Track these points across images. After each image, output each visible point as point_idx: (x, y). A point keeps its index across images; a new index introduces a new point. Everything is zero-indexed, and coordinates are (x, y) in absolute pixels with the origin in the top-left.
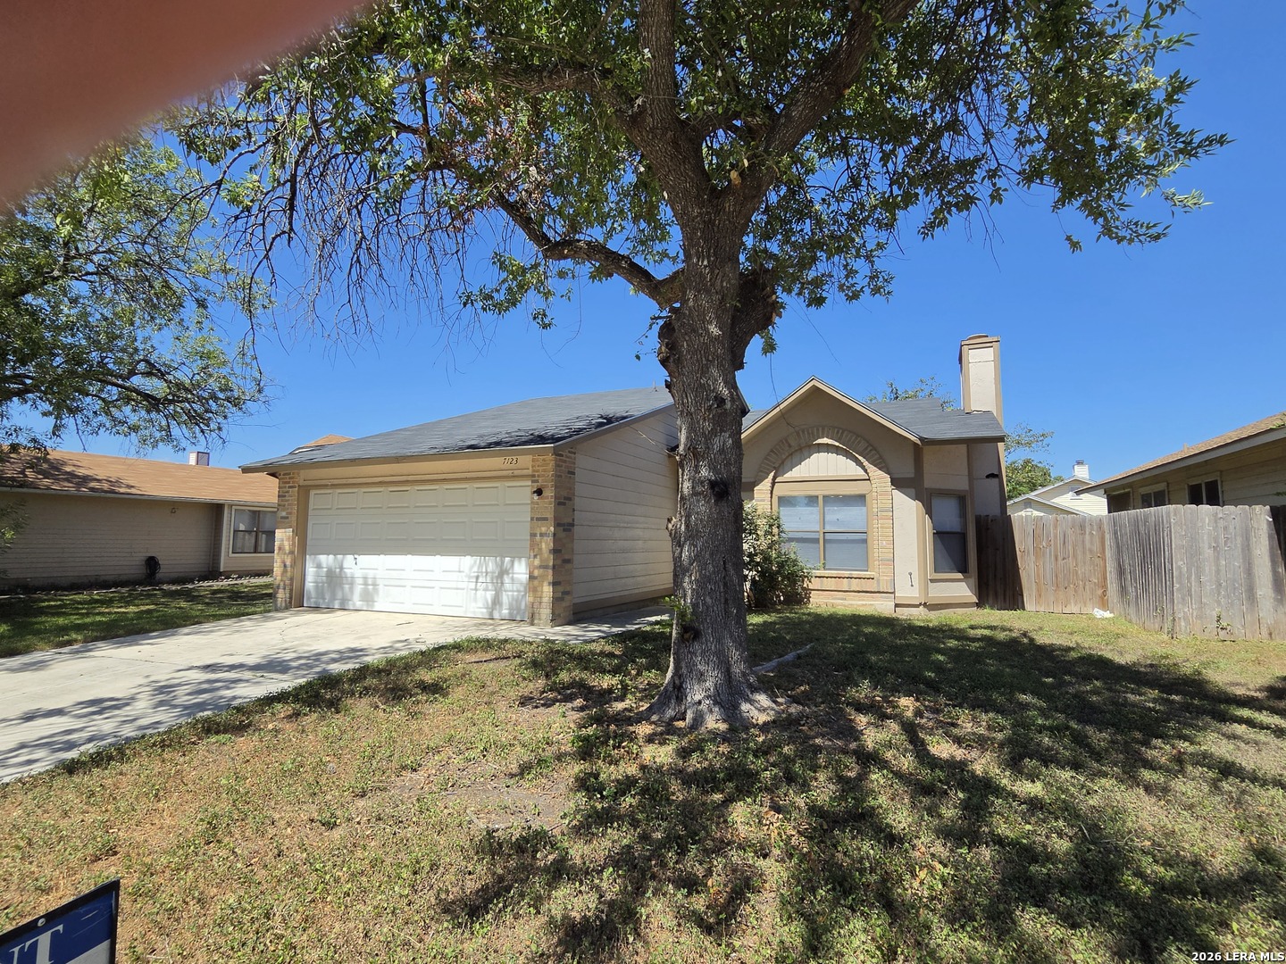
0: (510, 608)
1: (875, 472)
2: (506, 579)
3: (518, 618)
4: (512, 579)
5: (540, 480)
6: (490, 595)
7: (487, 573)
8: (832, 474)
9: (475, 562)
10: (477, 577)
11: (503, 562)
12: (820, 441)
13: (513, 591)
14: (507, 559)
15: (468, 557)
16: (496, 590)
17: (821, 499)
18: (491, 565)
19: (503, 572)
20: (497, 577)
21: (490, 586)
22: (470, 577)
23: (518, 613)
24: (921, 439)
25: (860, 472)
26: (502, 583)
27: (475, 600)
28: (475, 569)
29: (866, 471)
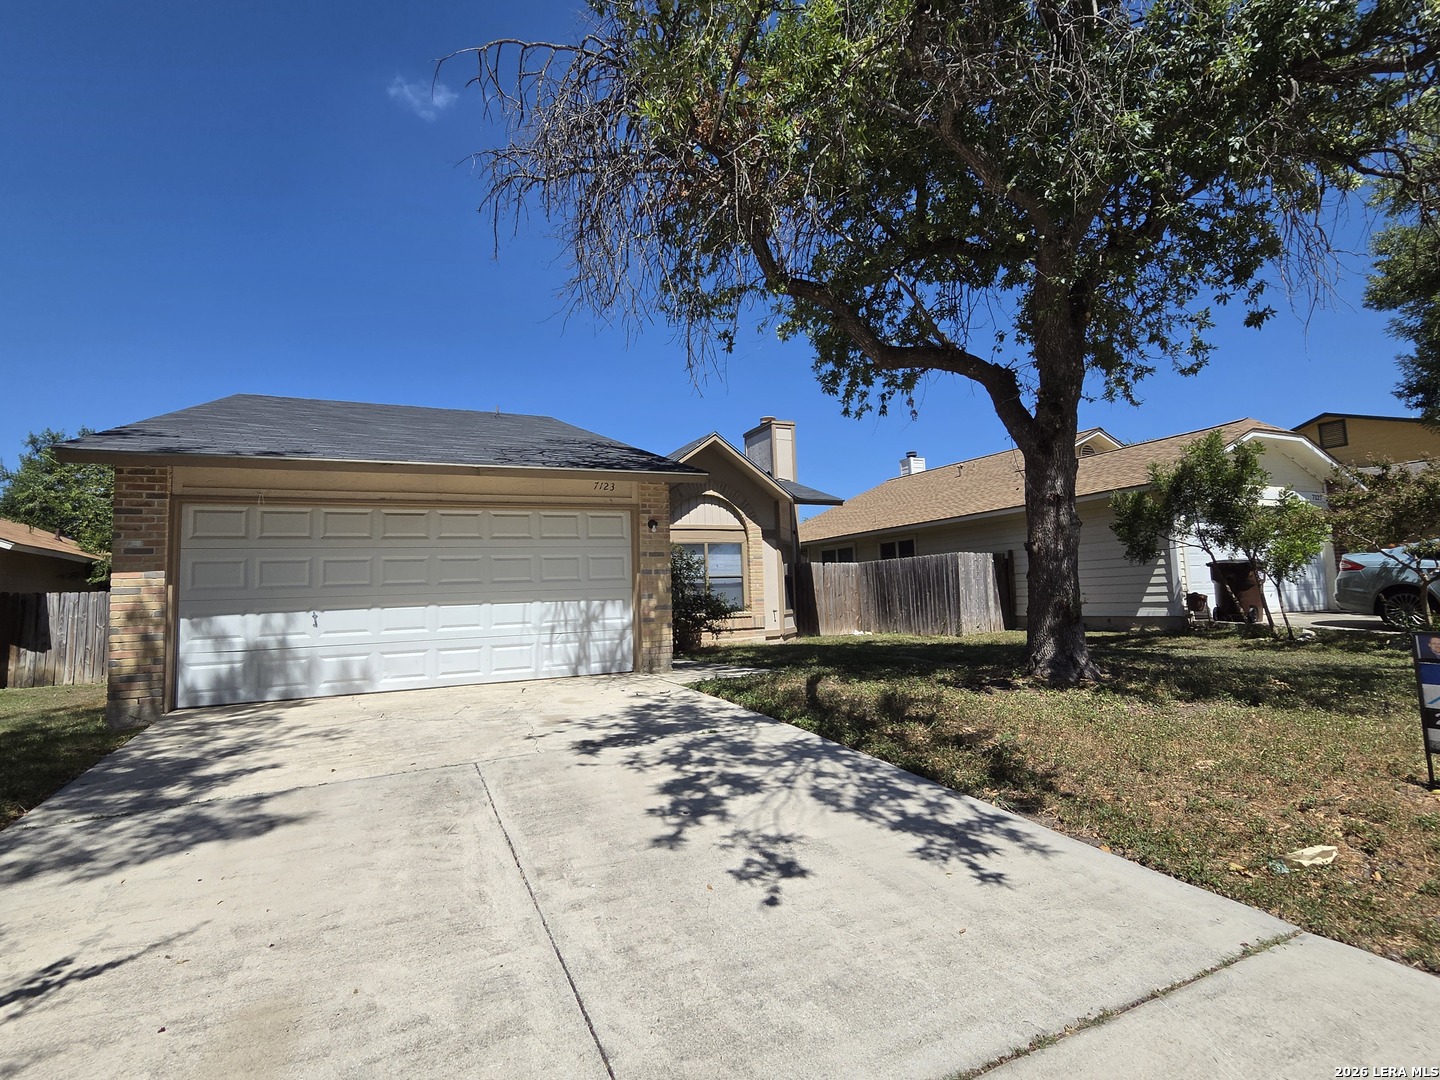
0: (603, 660)
1: (751, 524)
2: (595, 626)
3: (614, 671)
4: (604, 625)
5: (652, 510)
6: (572, 649)
7: (566, 621)
8: (715, 524)
9: (549, 610)
10: (553, 628)
11: (588, 607)
12: (707, 493)
13: (604, 640)
14: (596, 603)
15: (537, 604)
16: (580, 641)
17: (706, 545)
18: (573, 610)
19: (589, 619)
20: (582, 626)
21: (572, 637)
22: (541, 629)
23: (612, 666)
24: (794, 497)
25: (736, 523)
26: (589, 632)
27: (550, 657)
28: (550, 618)
29: (742, 522)
